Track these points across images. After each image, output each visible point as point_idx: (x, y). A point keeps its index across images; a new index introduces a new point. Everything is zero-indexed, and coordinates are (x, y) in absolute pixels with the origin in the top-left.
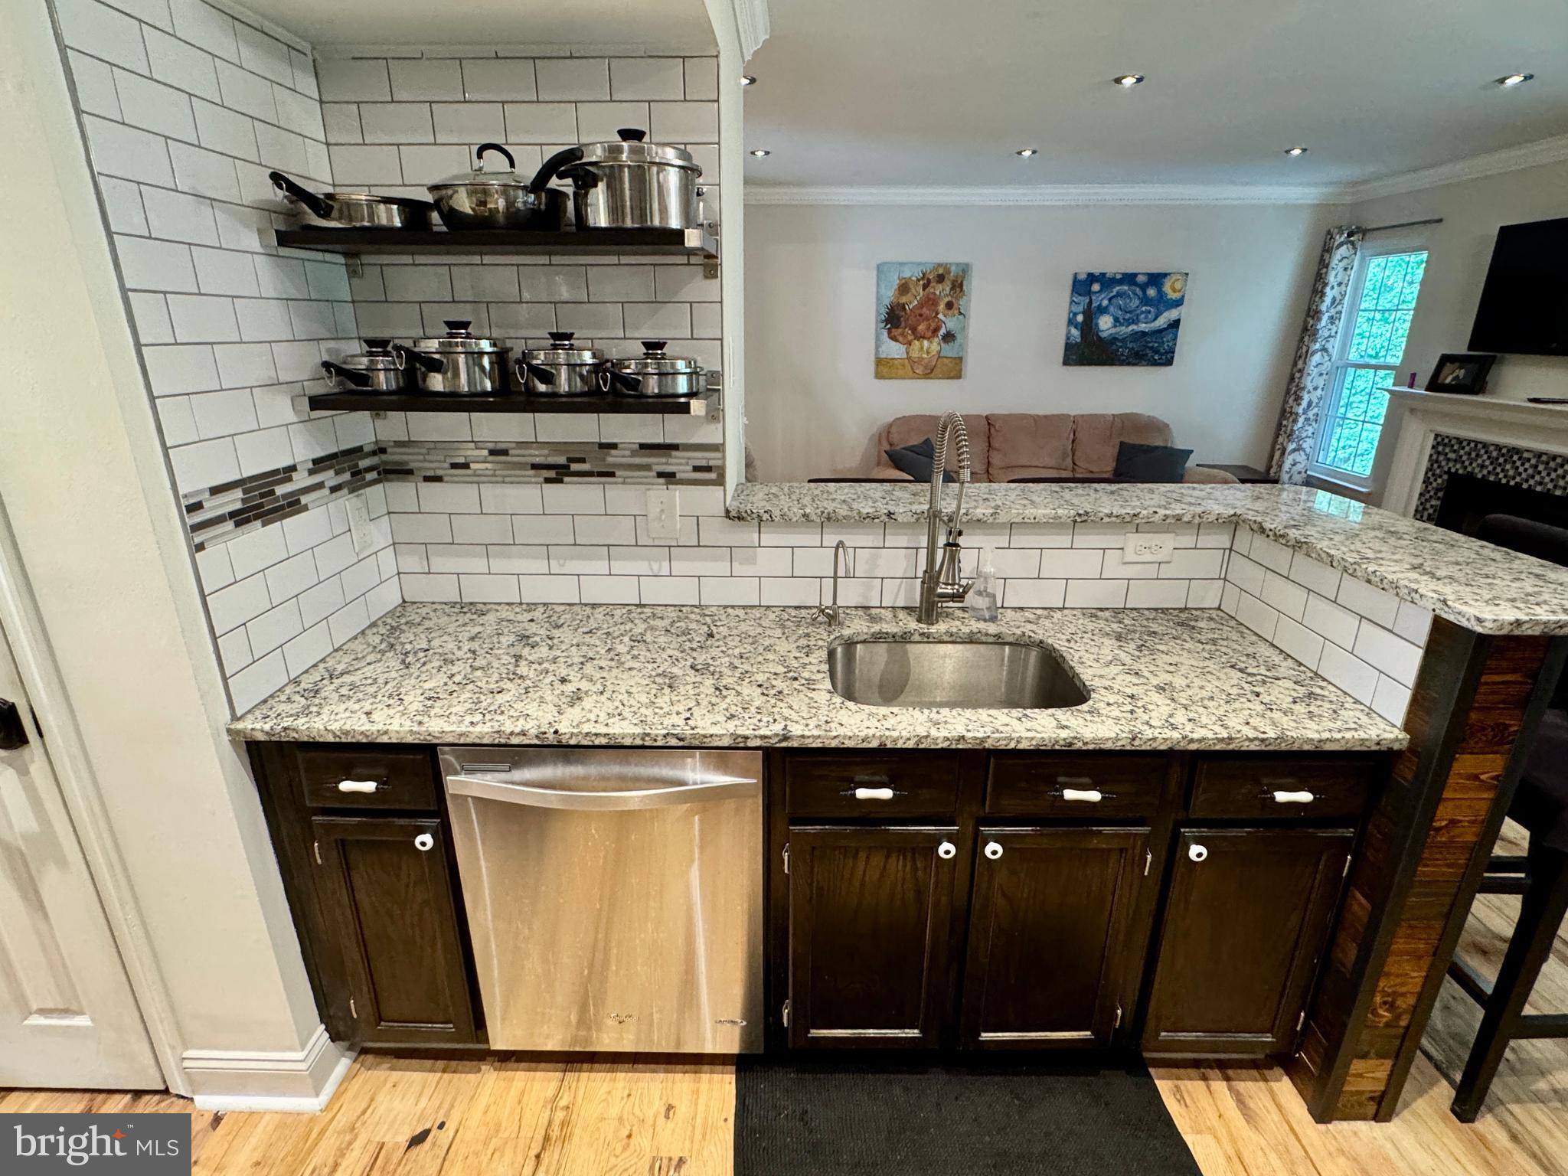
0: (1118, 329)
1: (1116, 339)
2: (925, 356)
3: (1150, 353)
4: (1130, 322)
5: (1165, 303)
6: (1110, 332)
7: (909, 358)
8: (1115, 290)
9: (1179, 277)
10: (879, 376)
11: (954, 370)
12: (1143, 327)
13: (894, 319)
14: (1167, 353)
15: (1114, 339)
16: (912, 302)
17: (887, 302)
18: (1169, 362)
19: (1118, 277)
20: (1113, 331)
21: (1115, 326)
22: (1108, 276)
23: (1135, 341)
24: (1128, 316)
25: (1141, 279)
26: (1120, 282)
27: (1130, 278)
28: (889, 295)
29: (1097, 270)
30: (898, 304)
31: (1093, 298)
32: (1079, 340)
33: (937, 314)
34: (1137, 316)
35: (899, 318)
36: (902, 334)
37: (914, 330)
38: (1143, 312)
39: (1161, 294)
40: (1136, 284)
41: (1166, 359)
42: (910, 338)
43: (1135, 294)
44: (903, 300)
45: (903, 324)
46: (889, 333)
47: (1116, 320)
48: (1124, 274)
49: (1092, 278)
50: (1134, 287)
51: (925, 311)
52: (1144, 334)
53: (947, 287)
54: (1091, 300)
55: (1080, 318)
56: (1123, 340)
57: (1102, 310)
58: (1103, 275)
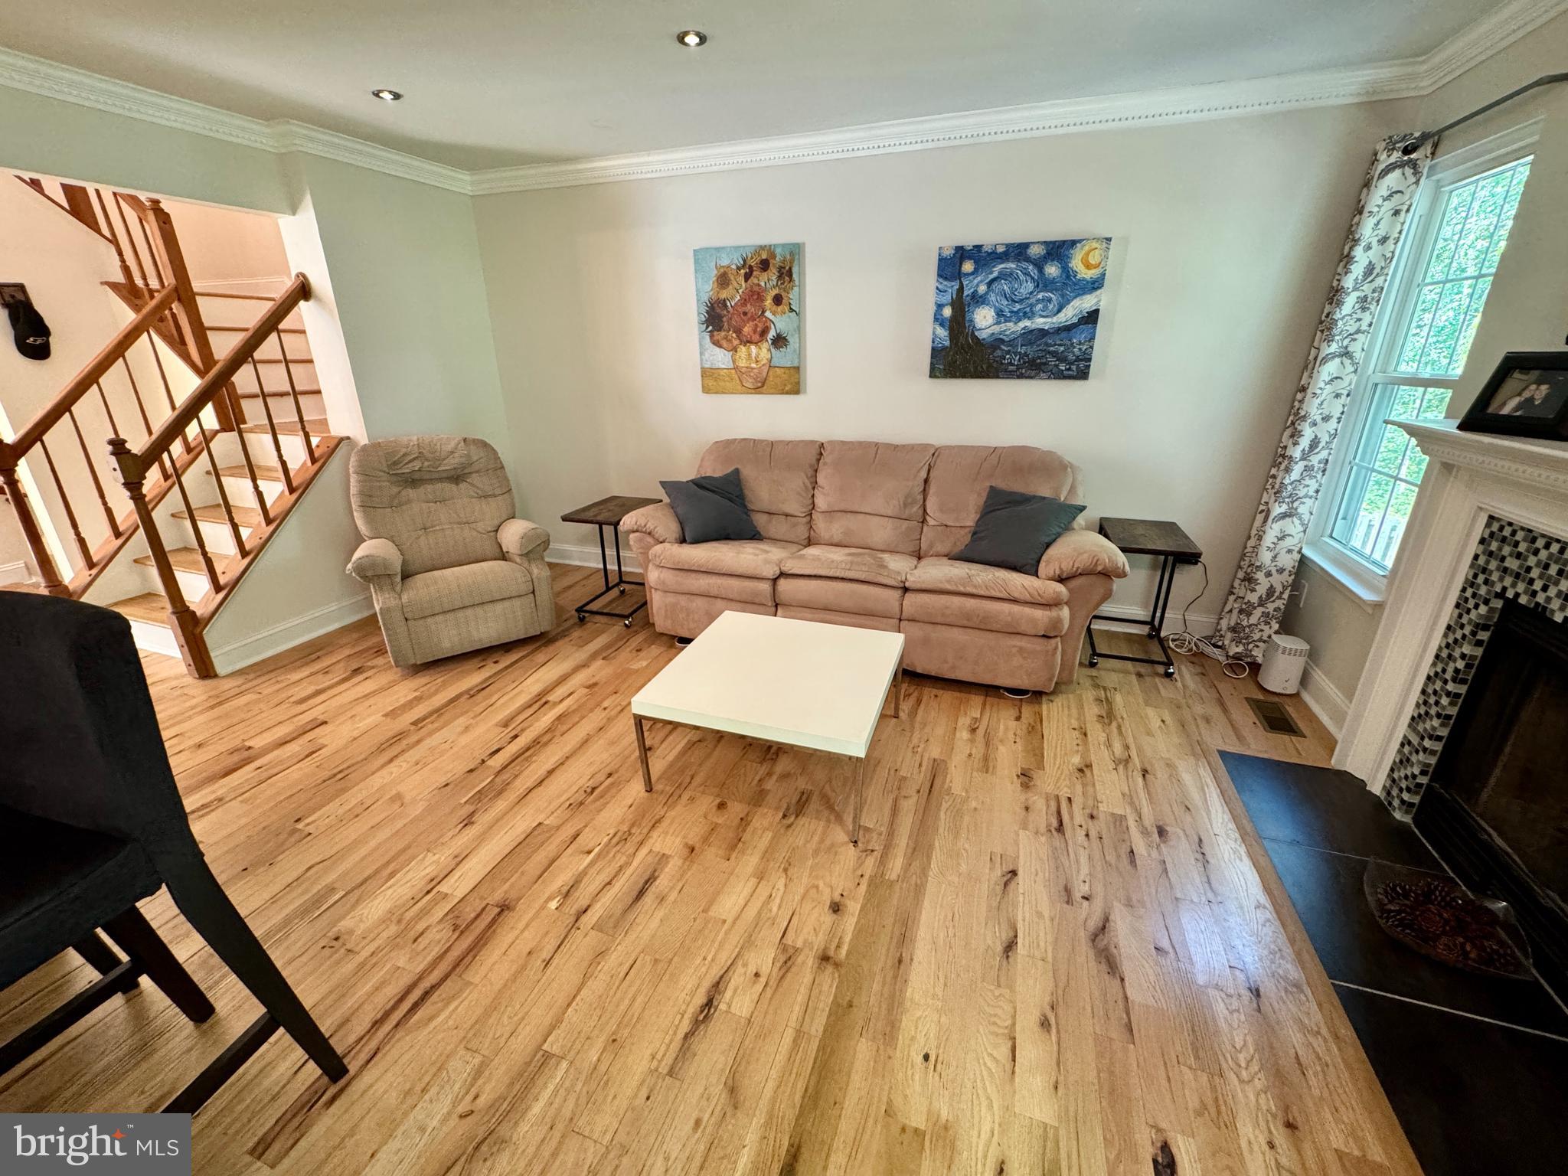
0: (1003, 326)
1: (1002, 341)
2: (754, 365)
3: (1053, 362)
4: (1019, 316)
5: (1072, 286)
6: (989, 331)
7: (736, 368)
8: (997, 269)
9: (1095, 245)
10: (706, 390)
11: (792, 383)
12: (1040, 322)
13: (715, 318)
14: (1078, 359)
15: (997, 342)
16: (734, 296)
17: (705, 298)
18: (1083, 375)
19: (1001, 249)
20: (996, 329)
21: (998, 323)
22: (985, 249)
23: (1031, 343)
24: (1018, 307)
25: (1035, 251)
26: (1004, 257)
27: (1018, 251)
28: (709, 288)
29: (969, 241)
30: (718, 301)
31: (965, 283)
32: (947, 343)
33: (764, 312)
34: (1032, 306)
35: (720, 317)
36: (726, 338)
37: (738, 331)
38: (1038, 301)
39: (1068, 273)
40: (1028, 260)
41: (1078, 369)
42: (736, 342)
43: (1027, 274)
44: (723, 295)
45: (726, 326)
46: (712, 337)
47: (1000, 313)
48: (1007, 245)
49: (962, 253)
50: (1024, 265)
51: (749, 308)
52: (1042, 333)
53: (772, 274)
54: (961, 284)
55: (947, 312)
56: (1011, 343)
57: (978, 300)
58: (978, 247)
